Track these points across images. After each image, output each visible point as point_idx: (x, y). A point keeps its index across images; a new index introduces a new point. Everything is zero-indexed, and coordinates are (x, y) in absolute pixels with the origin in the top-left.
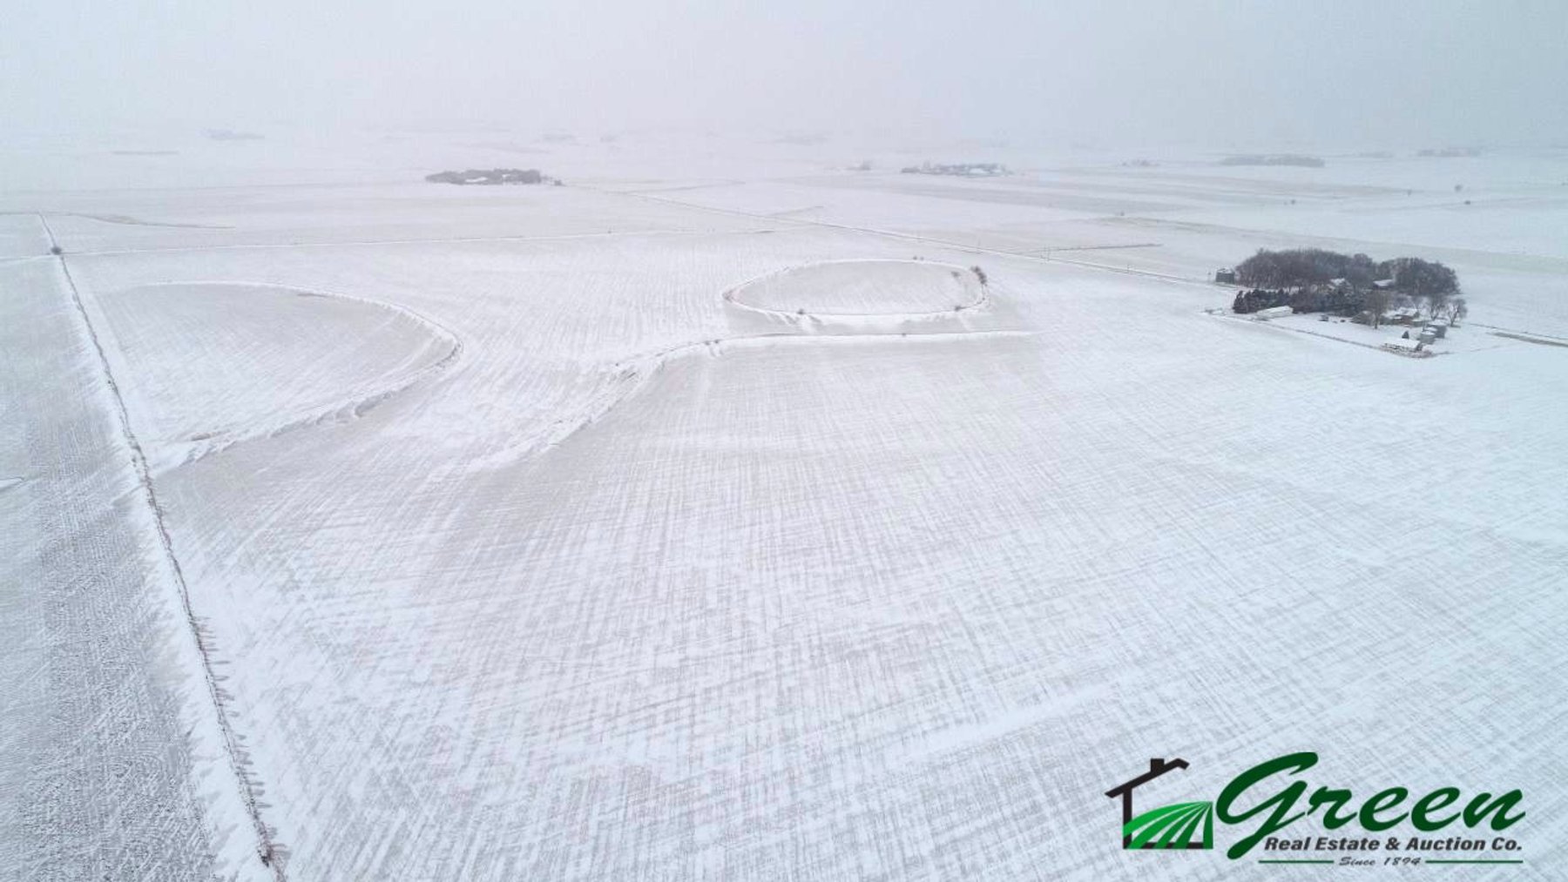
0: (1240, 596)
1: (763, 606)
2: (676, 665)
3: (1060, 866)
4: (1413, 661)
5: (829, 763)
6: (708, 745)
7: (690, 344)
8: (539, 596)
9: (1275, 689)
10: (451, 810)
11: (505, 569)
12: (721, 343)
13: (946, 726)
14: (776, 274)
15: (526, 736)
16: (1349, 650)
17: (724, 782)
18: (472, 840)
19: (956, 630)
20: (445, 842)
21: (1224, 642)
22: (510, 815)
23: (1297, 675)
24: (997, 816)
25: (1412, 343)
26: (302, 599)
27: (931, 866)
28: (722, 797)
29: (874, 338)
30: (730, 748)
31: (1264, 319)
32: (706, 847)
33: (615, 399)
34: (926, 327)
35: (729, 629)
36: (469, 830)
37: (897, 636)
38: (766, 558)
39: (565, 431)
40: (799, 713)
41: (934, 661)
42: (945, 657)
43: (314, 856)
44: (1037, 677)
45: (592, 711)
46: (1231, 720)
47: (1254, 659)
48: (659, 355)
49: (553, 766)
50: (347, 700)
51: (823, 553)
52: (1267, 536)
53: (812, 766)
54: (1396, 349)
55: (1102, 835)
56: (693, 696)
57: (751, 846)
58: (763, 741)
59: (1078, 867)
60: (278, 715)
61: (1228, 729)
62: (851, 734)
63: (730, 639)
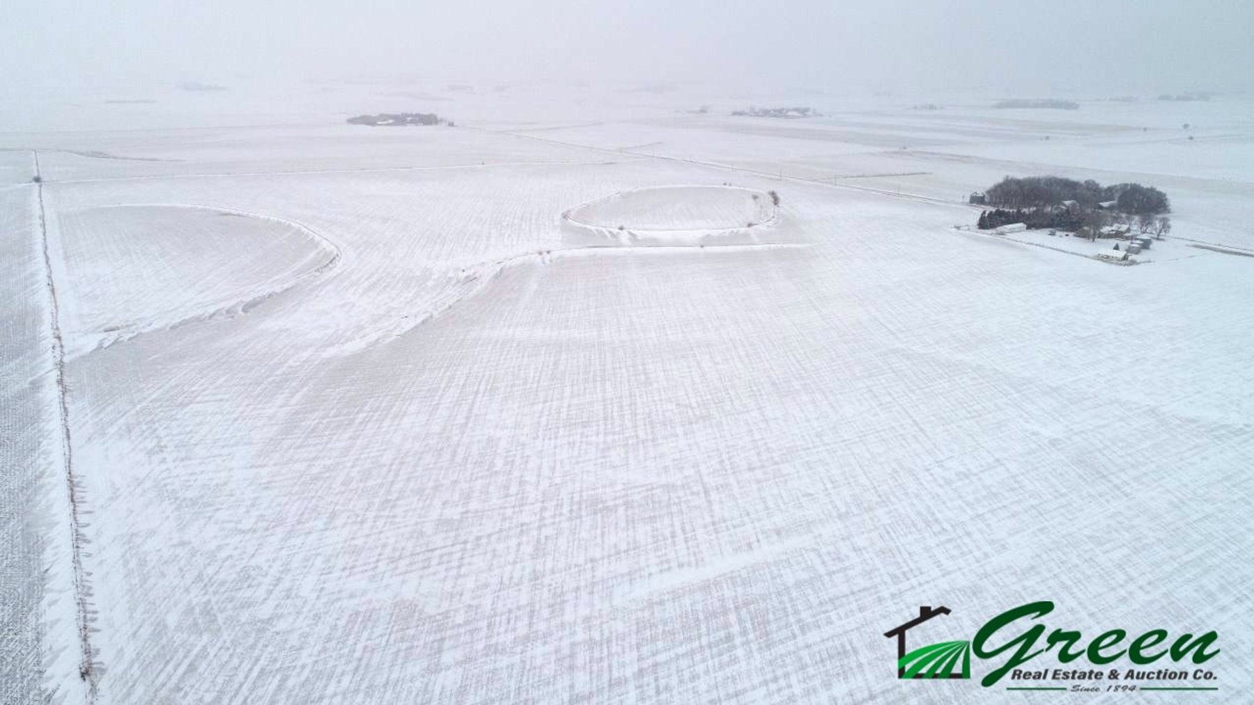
0: (937, 462)
1: (540, 468)
2: (458, 517)
3: (739, 687)
4: (1070, 517)
5: (565, 598)
6: (470, 583)
7: (527, 254)
8: (357, 460)
9: (949, 541)
10: (247, 635)
11: (335, 437)
12: (552, 253)
13: (669, 569)
14: (609, 197)
15: (321, 574)
16: (1018, 508)
17: (476, 614)
18: (257, 660)
19: (695, 489)
20: (236, 661)
21: (915, 501)
22: (294, 640)
23: (970, 529)
24: (696, 644)
25: (1120, 254)
26: (164, 461)
27: (631, 686)
28: (473, 626)
29: (677, 249)
30: (486, 586)
31: (1002, 234)
32: (448, 668)
33: (456, 299)
34: (721, 240)
35: (507, 488)
36: (257, 652)
37: (646, 494)
38: (550, 429)
39: (408, 325)
40: (550, 558)
41: (671, 514)
42: (681, 512)
43: (125, 672)
44: (754, 528)
45: (380, 555)
46: (908, 565)
47: (939, 515)
48: (499, 263)
49: (338, 599)
50: (182, 544)
51: (598, 425)
52: (970, 412)
53: (551, 601)
54: (1106, 259)
55: (779, 661)
56: (465, 542)
57: (486, 668)
58: (515, 580)
59: (754, 688)
60: (123, 556)
61: (904, 573)
62: (589, 575)
63: (507, 496)
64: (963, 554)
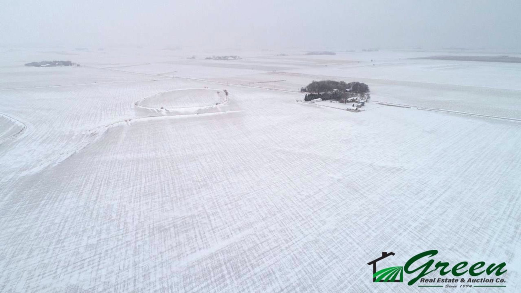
0: (298, 193)
1: (133, 216)
2: (96, 243)
4: (347, 208)
5: (150, 271)
6: (104, 272)
7: (120, 121)
8: (42, 223)
9: (306, 223)
11: (30, 213)
12: (131, 120)
13: (195, 251)
14: (156, 95)
15: (28, 280)
16: (329, 207)
17: (108, 285)
19: (203, 216)
21: (291, 209)
23: (313, 217)
25: (355, 108)
29: (187, 116)
30: (112, 272)
31: (314, 103)
33: (87, 144)
34: (206, 111)
35: (119, 226)
37: (182, 221)
38: (137, 198)
39: (64, 158)
40: (141, 255)
41: (194, 228)
42: (198, 226)
44: (230, 229)
45: (58, 266)
46: (291, 235)
47: (300, 213)
48: (107, 126)
51: (159, 194)
52: (308, 172)
53: (143, 274)
54: (350, 110)
55: (244, 282)
56: (101, 254)
58: (126, 267)
61: (290, 239)
62: (160, 260)
63: (119, 230)
64: (311, 227)
